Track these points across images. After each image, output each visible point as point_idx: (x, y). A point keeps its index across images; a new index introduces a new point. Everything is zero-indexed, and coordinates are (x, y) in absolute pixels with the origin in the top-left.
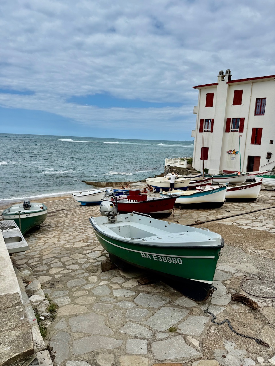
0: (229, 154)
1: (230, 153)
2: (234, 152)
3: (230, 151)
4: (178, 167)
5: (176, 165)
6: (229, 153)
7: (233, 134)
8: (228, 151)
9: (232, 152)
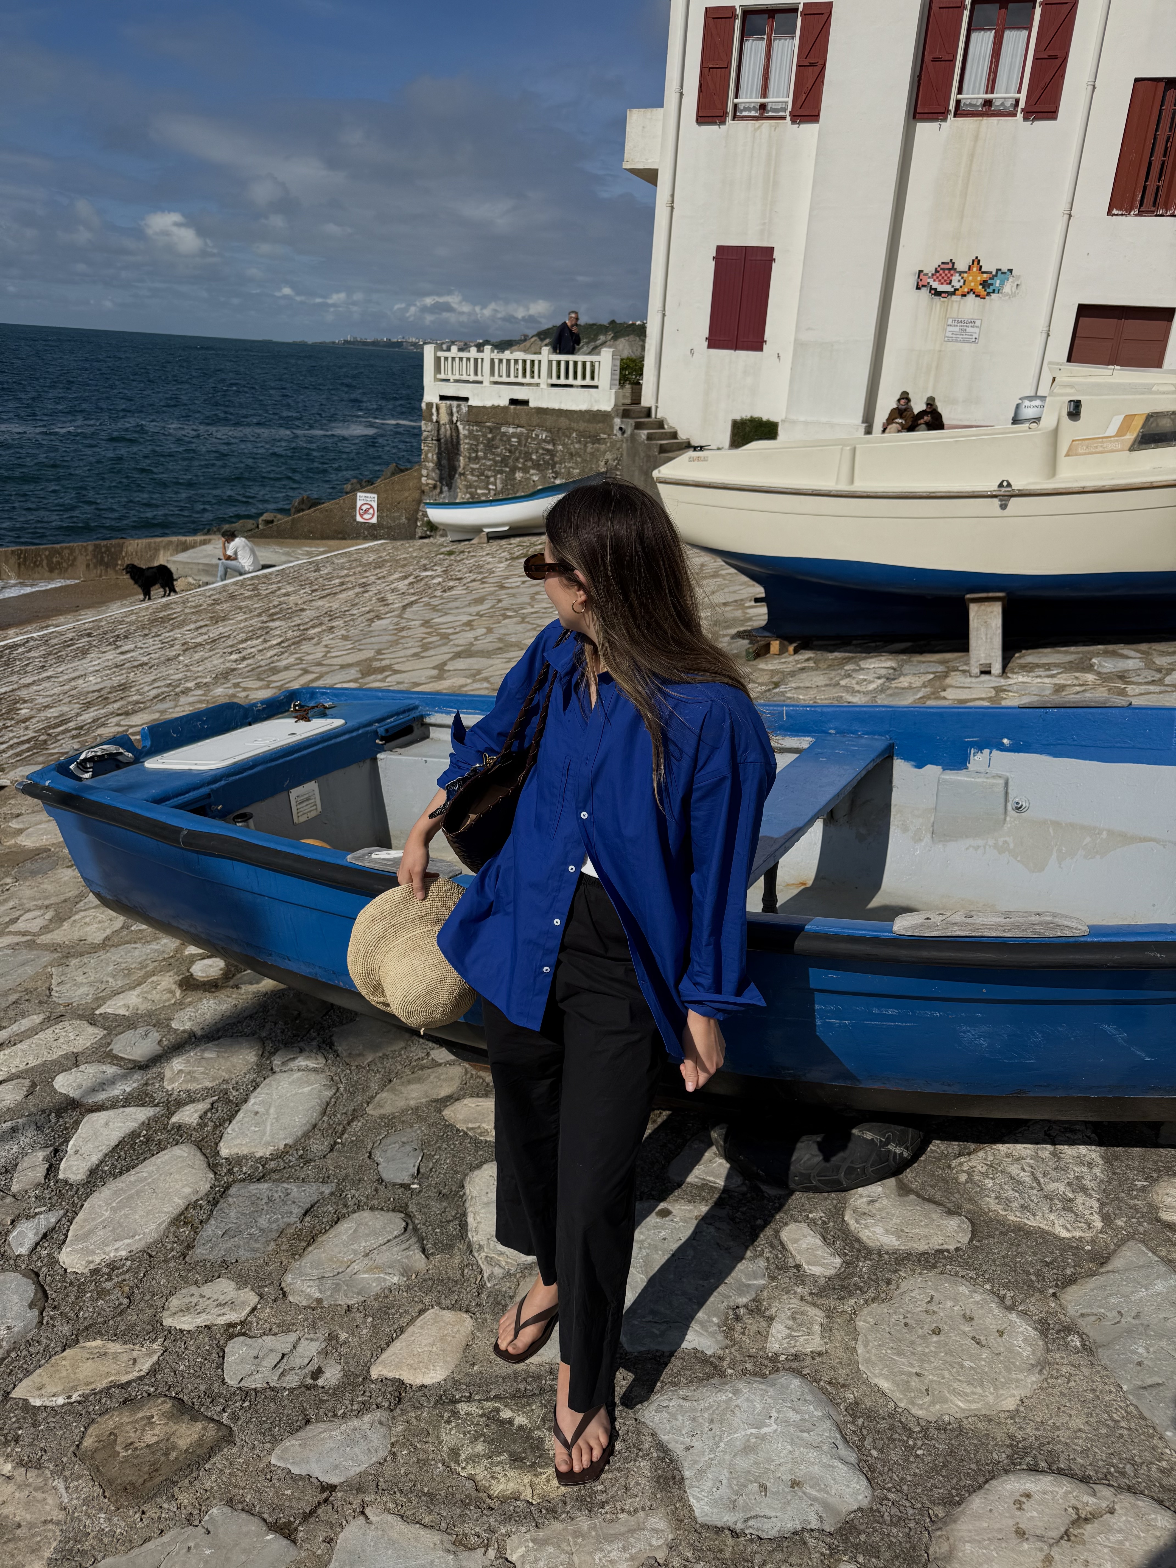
0: (938, 294)
1: (941, 288)
2: (974, 280)
3: (947, 269)
4: (541, 411)
5: (520, 394)
6: (935, 285)
7: (976, 138)
8: (929, 269)
9: (956, 278)
